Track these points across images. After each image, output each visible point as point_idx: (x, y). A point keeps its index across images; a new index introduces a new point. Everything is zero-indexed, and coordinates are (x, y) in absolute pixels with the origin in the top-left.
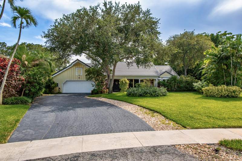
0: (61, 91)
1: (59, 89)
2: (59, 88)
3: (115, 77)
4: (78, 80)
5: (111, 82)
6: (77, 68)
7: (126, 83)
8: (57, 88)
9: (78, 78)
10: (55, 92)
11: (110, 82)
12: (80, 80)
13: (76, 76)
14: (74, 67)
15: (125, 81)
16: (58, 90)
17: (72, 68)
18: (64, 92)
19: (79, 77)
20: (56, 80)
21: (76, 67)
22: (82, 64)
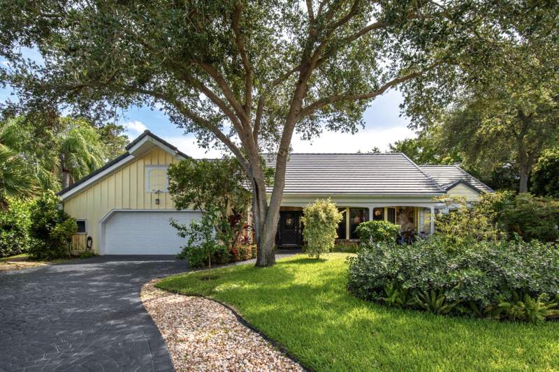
0: (94, 247)
1: (89, 242)
2: (90, 239)
3: (283, 200)
4: (155, 207)
5: (266, 214)
6: (151, 165)
7: (330, 218)
8: (82, 238)
9: (154, 202)
10: (75, 252)
11: (262, 216)
12: (162, 207)
13: (148, 196)
14: (141, 163)
15: (325, 211)
16: (85, 246)
17: (133, 167)
18: (107, 250)
19: (156, 197)
20: (76, 210)
21: (148, 162)
22: (166, 153)
